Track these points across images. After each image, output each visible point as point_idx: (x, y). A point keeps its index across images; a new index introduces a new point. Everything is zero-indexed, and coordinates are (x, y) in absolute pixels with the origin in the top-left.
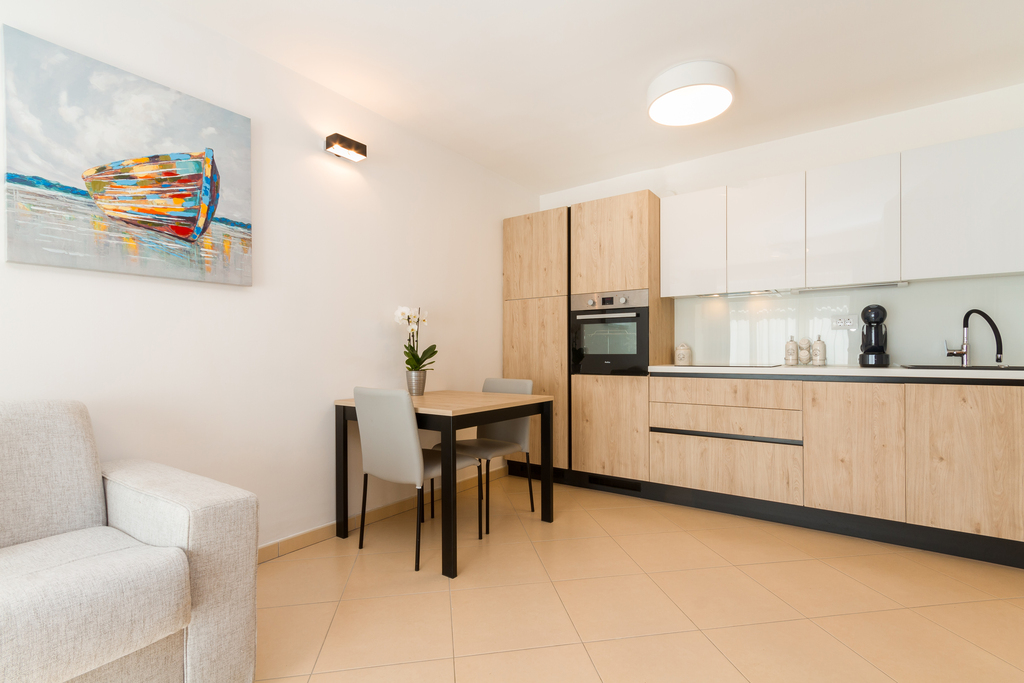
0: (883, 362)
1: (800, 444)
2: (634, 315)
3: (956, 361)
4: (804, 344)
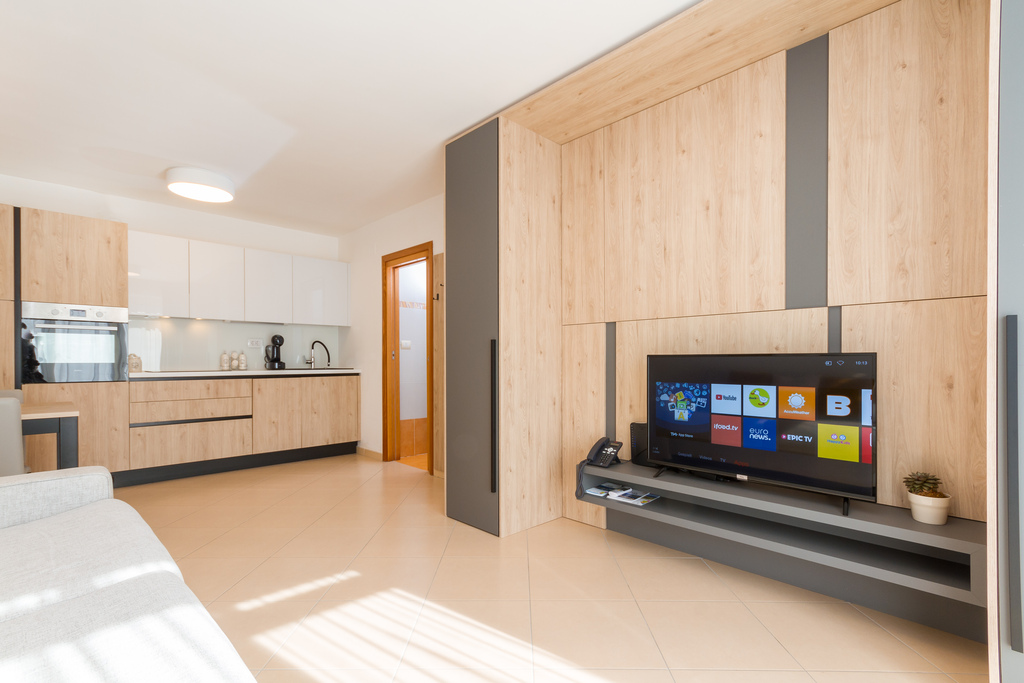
0: (282, 366)
1: (251, 417)
2: (116, 329)
3: (308, 366)
4: (235, 356)
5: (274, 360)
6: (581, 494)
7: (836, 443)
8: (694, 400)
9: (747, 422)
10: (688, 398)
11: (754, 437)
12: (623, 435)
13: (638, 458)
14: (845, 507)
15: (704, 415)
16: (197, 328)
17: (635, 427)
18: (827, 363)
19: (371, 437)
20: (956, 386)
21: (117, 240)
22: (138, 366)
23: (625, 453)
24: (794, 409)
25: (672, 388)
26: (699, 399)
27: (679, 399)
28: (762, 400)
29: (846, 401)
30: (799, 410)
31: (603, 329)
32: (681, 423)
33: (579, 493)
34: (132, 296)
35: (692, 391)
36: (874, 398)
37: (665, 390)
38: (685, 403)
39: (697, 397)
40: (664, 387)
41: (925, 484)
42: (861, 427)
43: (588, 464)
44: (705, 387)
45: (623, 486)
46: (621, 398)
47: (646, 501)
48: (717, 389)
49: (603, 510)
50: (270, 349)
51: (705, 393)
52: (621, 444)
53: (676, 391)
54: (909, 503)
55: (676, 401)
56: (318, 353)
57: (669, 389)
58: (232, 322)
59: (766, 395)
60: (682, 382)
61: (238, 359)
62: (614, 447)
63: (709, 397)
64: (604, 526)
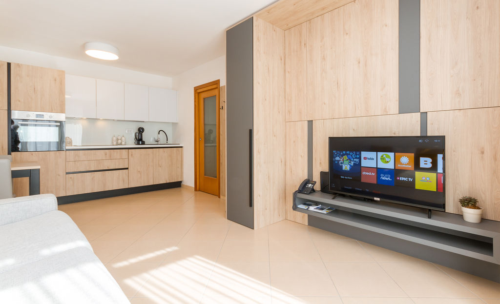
0: (143, 143)
1: (127, 169)
2: (59, 123)
3: (156, 143)
4: (119, 138)
5: (139, 140)
6: (295, 208)
7: (425, 181)
8: (352, 160)
9: (380, 171)
10: (349, 159)
11: (383, 178)
12: (317, 178)
13: (324, 189)
14: (429, 214)
15: (357, 168)
16: (101, 124)
17: (323, 174)
18: (420, 141)
19: (189, 179)
20: (485, 152)
21: (60, 79)
22: (70, 143)
23: (318, 187)
24: (403, 164)
25: (341, 154)
26: (355, 160)
27: (345, 159)
28: (387, 160)
29: (429, 160)
30: (406, 165)
31: (306, 124)
32: (346, 171)
33: (294, 208)
34: (67, 107)
35: (352, 155)
36: (444, 158)
37: (338, 155)
38: (348, 162)
39: (354, 158)
40: (337, 153)
41: (469, 202)
42: (437, 173)
43: (299, 192)
44: (358, 153)
45: (316, 203)
46: (315, 159)
47: (328, 211)
48: (364, 154)
49: (306, 215)
50: (137, 134)
51: (358, 156)
52: (315, 182)
53: (343, 155)
54: (462, 212)
55: (343, 160)
56: (162, 136)
57: (340, 154)
58: (118, 120)
59: (389, 157)
60: (346, 151)
61: (121, 139)
62: (312, 184)
63: (360, 158)
64: (307, 224)
